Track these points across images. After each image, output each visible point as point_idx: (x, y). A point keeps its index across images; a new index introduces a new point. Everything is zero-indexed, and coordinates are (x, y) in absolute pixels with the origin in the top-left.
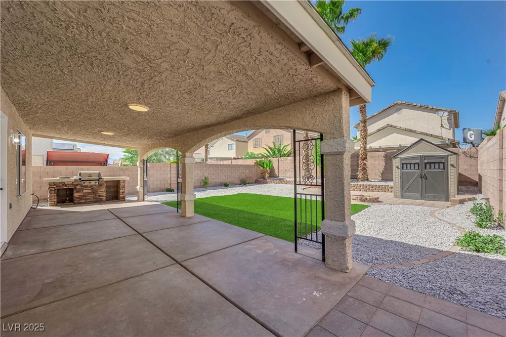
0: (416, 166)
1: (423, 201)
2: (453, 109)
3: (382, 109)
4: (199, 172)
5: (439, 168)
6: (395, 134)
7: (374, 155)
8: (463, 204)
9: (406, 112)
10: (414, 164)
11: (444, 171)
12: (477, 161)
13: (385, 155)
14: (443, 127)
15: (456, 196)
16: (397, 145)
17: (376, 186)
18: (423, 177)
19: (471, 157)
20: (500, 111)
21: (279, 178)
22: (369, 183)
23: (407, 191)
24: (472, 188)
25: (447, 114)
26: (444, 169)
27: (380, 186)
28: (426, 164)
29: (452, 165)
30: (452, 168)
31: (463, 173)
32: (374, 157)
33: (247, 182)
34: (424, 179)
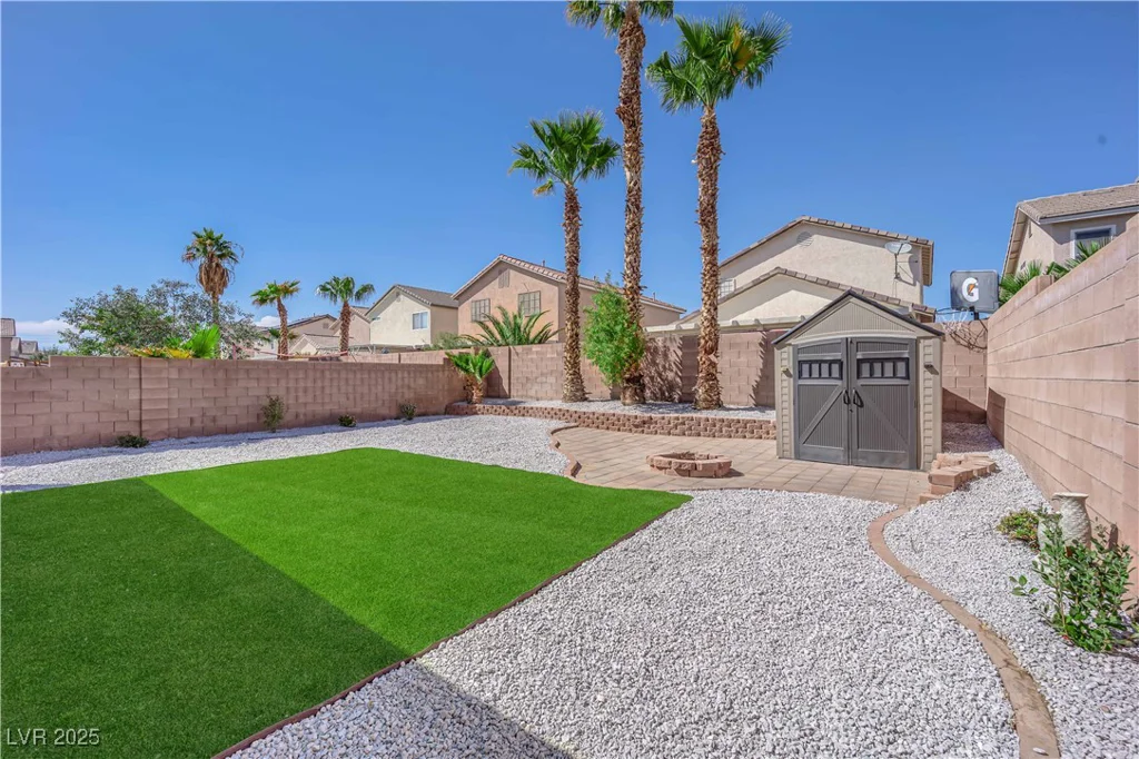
0: (835, 367)
1: (851, 469)
2: (923, 237)
3: (770, 235)
4: (253, 384)
5: (895, 376)
6: (793, 292)
7: (738, 341)
8: (967, 489)
9: (819, 241)
10: (831, 363)
11: (906, 382)
12: (985, 356)
13: (763, 339)
14: (901, 280)
15: (939, 455)
16: (796, 317)
17: (738, 421)
18: (853, 400)
19: (970, 346)
20: (1015, 249)
21: (512, 399)
22: (722, 414)
23: (809, 438)
24: (973, 430)
25: (909, 248)
26: (908, 377)
27: (748, 421)
28: (860, 362)
29: (929, 367)
30: (928, 375)
31: (950, 388)
32: (738, 345)
33: (417, 411)
34: (854, 407)
